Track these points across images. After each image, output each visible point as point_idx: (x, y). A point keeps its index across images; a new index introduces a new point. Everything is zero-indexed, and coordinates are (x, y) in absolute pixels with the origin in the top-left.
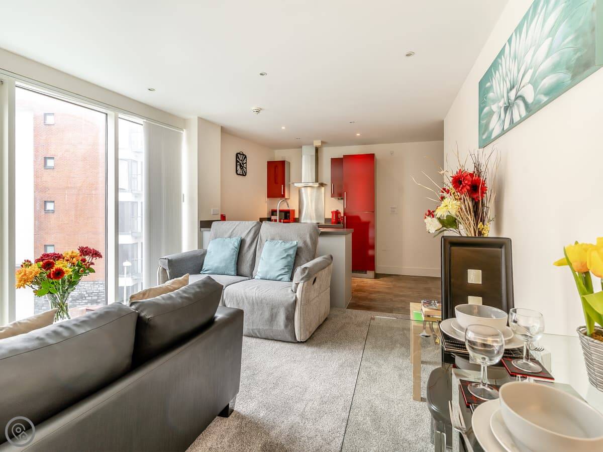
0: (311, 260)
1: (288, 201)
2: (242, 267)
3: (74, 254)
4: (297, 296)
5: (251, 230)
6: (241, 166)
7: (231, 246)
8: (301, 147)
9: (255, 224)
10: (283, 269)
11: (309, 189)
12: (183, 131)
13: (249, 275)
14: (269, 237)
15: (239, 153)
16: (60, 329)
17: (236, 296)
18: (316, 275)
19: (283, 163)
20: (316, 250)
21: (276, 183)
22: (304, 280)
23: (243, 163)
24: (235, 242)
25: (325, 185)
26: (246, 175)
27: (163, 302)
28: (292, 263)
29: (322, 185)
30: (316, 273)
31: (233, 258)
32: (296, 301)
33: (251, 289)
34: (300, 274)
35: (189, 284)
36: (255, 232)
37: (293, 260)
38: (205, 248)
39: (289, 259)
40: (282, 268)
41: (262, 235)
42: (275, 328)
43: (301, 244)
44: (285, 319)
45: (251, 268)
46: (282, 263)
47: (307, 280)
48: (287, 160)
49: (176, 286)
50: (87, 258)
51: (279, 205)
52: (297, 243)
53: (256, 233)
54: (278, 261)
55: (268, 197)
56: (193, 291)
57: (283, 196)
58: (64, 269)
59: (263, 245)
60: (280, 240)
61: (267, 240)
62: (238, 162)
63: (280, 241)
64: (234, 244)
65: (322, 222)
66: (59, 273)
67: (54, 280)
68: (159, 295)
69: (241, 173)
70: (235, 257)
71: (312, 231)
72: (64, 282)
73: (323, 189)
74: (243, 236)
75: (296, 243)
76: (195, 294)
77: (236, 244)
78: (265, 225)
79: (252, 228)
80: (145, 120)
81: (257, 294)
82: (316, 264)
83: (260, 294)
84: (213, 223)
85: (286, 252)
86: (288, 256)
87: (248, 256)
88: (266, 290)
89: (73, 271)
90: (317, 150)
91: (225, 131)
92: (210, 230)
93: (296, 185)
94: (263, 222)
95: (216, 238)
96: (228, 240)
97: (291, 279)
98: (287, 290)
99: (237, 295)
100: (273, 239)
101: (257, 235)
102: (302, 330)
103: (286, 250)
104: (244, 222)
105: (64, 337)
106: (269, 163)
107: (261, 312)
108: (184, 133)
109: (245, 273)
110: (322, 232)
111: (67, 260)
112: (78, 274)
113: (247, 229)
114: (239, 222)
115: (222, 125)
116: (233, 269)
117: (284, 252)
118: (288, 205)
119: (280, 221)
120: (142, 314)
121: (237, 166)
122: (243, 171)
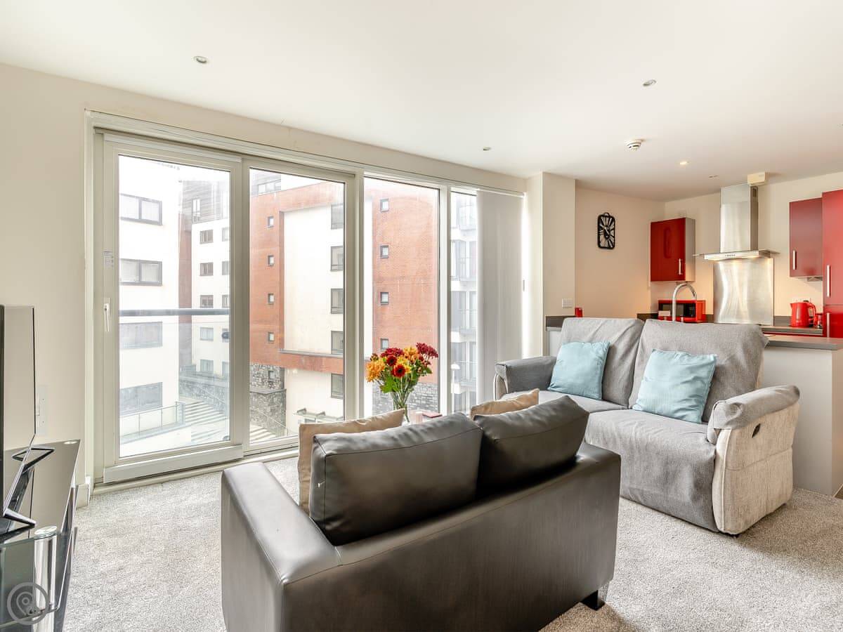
0: (747, 391)
1: (693, 285)
2: (611, 389)
3: (412, 351)
4: (718, 451)
5: (625, 332)
6: (605, 234)
7: (593, 355)
8: (719, 191)
9: (632, 323)
10: (686, 400)
11: (735, 263)
12: (523, 195)
13: (622, 402)
14: (659, 345)
15: (603, 216)
16: (410, 433)
17: (602, 432)
18: (759, 421)
19: (680, 223)
20: (756, 375)
21: (667, 256)
22: (734, 426)
23: (609, 231)
24: (598, 350)
25: (775, 253)
26: (614, 246)
27: (510, 421)
28: (705, 393)
29: (767, 254)
30: (760, 417)
31: (596, 374)
32: (715, 460)
33: (627, 425)
34: (724, 414)
35: (540, 403)
36: (633, 336)
37: (707, 387)
38: (553, 354)
39: (699, 384)
40: (686, 397)
41: (645, 340)
42: (671, 495)
43: (723, 361)
44: (692, 485)
45: (626, 392)
46: (684, 391)
47: (740, 427)
48: (689, 215)
49: (523, 403)
50: (424, 356)
51: (676, 293)
52: (715, 358)
53: (635, 339)
54: (677, 385)
55: (652, 280)
56: (547, 414)
57: (682, 277)
58: (405, 367)
59: (648, 357)
60: (680, 351)
61: (654, 350)
62: (602, 229)
63: (680, 354)
64: (597, 353)
65: (769, 323)
66: (401, 371)
67: (397, 378)
68: (504, 412)
69: (607, 246)
70: (599, 372)
71: (748, 338)
72: (404, 380)
73: (769, 262)
74: (612, 341)
75: (712, 359)
76: (550, 418)
77: (601, 353)
78: (650, 325)
79: (627, 329)
80: (478, 189)
81: (638, 434)
82: (761, 400)
83: (644, 435)
84: (566, 320)
85: (692, 372)
86: (696, 379)
87: (621, 373)
88: (657, 430)
89: (412, 369)
90: (755, 191)
91: (582, 186)
92: (560, 331)
93: (707, 257)
94: (647, 321)
95: (569, 342)
96: (587, 345)
97: (705, 419)
98: (697, 438)
99: (605, 430)
100: (665, 349)
101: (636, 340)
102: (729, 513)
103: (692, 369)
104: (613, 320)
105: (413, 442)
106: (653, 225)
107: (645, 464)
108: (525, 198)
109: (615, 399)
110: (770, 341)
111: (406, 357)
112: (416, 374)
113: (619, 331)
114: (605, 319)
115: (578, 178)
116: (596, 390)
117: (688, 372)
118: (693, 292)
119: (678, 320)
120: (488, 433)
121: (599, 235)
122: (608, 241)
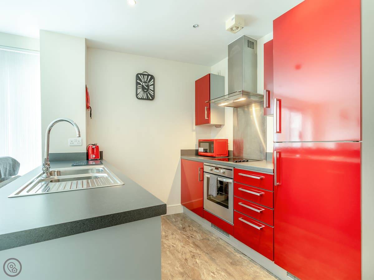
15: (141, 74)
26: (154, 98)
55: (196, 124)
57: (208, 121)
62: (140, 84)
69: (146, 97)
106: (196, 83)
121: (137, 89)
122: (147, 94)
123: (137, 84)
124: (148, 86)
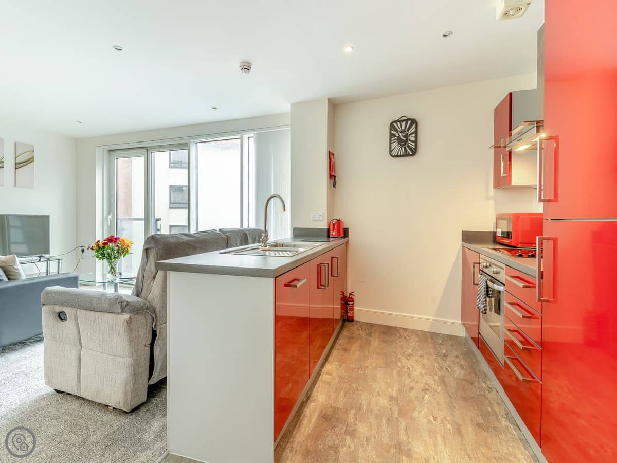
15: (396, 122)
26: (414, 152)
62: (395, 136)
69: (403, 154)
115: (330, 97)
121: (391, 143)
122: (405, 148)
123: (392, 135)
124: (407, 136)
